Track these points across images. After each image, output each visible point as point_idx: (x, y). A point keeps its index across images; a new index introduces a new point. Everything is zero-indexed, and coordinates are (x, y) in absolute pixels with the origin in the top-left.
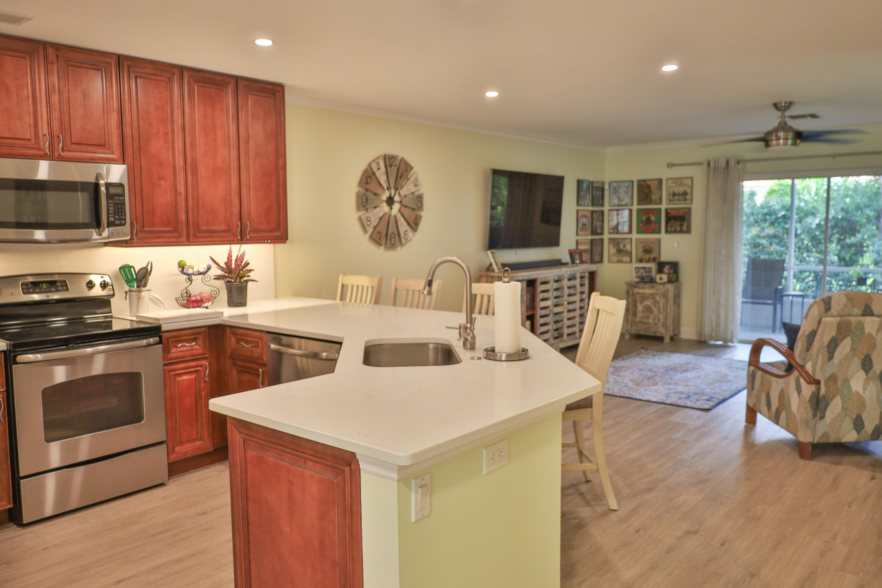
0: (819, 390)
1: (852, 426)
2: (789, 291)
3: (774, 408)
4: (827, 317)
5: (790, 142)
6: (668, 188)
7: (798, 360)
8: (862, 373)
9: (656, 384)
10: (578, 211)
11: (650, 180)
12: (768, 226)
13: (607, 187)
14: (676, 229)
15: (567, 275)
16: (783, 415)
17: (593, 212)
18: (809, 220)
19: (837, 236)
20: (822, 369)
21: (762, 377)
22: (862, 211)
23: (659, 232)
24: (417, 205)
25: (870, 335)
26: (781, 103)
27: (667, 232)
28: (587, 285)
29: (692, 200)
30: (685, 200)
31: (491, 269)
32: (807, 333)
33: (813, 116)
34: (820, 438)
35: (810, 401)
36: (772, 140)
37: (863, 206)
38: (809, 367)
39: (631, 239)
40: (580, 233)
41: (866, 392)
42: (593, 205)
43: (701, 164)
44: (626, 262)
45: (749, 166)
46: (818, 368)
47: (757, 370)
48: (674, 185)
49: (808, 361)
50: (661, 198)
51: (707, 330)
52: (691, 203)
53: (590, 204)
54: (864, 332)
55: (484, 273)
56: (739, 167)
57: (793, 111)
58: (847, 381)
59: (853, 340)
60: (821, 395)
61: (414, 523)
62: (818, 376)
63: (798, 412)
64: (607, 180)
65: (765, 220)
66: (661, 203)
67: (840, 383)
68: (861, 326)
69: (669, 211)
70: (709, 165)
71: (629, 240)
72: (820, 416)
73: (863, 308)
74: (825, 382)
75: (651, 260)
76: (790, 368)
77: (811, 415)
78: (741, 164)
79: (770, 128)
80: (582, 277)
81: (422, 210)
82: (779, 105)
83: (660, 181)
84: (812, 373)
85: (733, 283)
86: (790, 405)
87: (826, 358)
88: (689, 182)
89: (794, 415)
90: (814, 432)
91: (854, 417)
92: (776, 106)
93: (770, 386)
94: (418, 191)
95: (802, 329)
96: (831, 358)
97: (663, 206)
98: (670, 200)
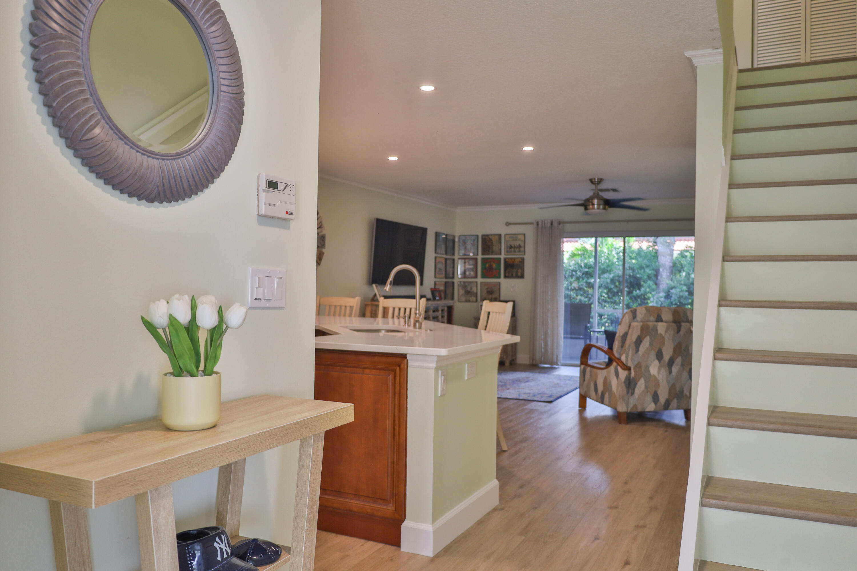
0: (630, 374)
1: (652, 400)
2: (595, 329)
3: (600, 392)
4: (634, 322)
5: (601, 207)
6: (506, 242)
7: (616, 354)
8: (656, 362)
9: (508, 389)
10: (436, 258)
11: (491, 235)
12: (574, 281)
13: (457, 240)
14: (512, 275)
15: (432, 308)
16: (607, 396)
17: (446, 259)
18: (606, 275)
19: (626, 289)
20: (632, 360)
21: (591, 372)
22: (644, 270)
23: (499, 277)
24: (321, 243)
25: (661, 334)
26: (595, 179)
27: (506, 277)
28: (446, 317)
29: (524, 251)
30: (519, 251)
31: (375, 299)
32: (621, 335)
33: (615, 190)
34: (632, 408)
35: (625, 382)
36: (589, 205)
37: (645, 266)
38: (623, 358)
39: (477, 282)
40: (437, 276)
41: (660, 375)
42: (446, 254)
43: (532, 223)
44: (473, 302)
45: (568, 227)
46: (629, 358)
47: (586, 367)
48: (511, 239)
49: (623, 354)
50: (500, 250)
51: (538, 355)
52: (524, 254)
53: (444, 252)
54: (657, 333)
55: (369, 303)
56: (561, 226)
57: (602, 186)
58: (647, 367)
59: (650, 338)
60: (632, 377)
61: (440, 397)
62: (630, 364)
63: (617, 391)
64: (457, 233)
65: (572, 276)
66: (500, 254)
67: (643, 369)
68: (655, 329)
69: (507, 260)
70: (538, 224)
71: (475, 284)
72: (632, 393)
73: (656, 316)
74: (634, 368)
75: (493, 299)
76: (610, 362)
77: (625, 391)
78: (561, 225)
79: (587, 196)
80: (442, 310)
81: (324, 248)
82: (593, 181)
83: (500, 236)
84: (626, 362)
85: (557, 317)
86: (611, 387)
87: (634, 351)
88: (522, 237)
89: (614, 394)
90: (627, 405)
91: (653, 392)
92: (592, 181)
93: (596, 376)
94: (321, 232)
95: (618, 332)
96: (637, 351)
97: (503, 256)
98: (507, 252)
